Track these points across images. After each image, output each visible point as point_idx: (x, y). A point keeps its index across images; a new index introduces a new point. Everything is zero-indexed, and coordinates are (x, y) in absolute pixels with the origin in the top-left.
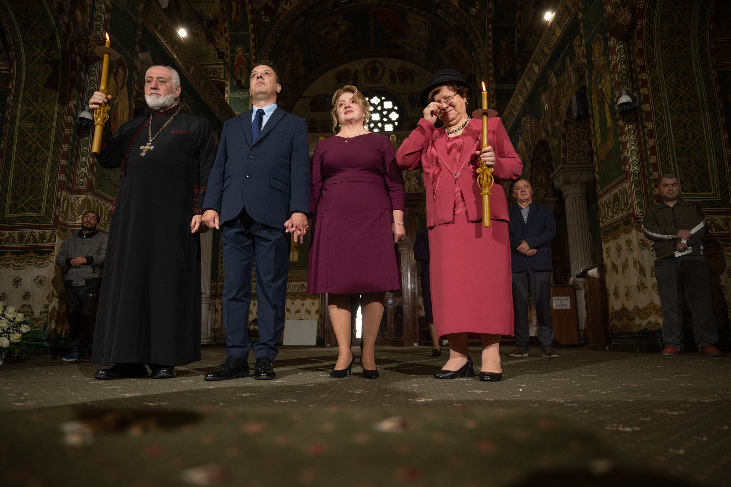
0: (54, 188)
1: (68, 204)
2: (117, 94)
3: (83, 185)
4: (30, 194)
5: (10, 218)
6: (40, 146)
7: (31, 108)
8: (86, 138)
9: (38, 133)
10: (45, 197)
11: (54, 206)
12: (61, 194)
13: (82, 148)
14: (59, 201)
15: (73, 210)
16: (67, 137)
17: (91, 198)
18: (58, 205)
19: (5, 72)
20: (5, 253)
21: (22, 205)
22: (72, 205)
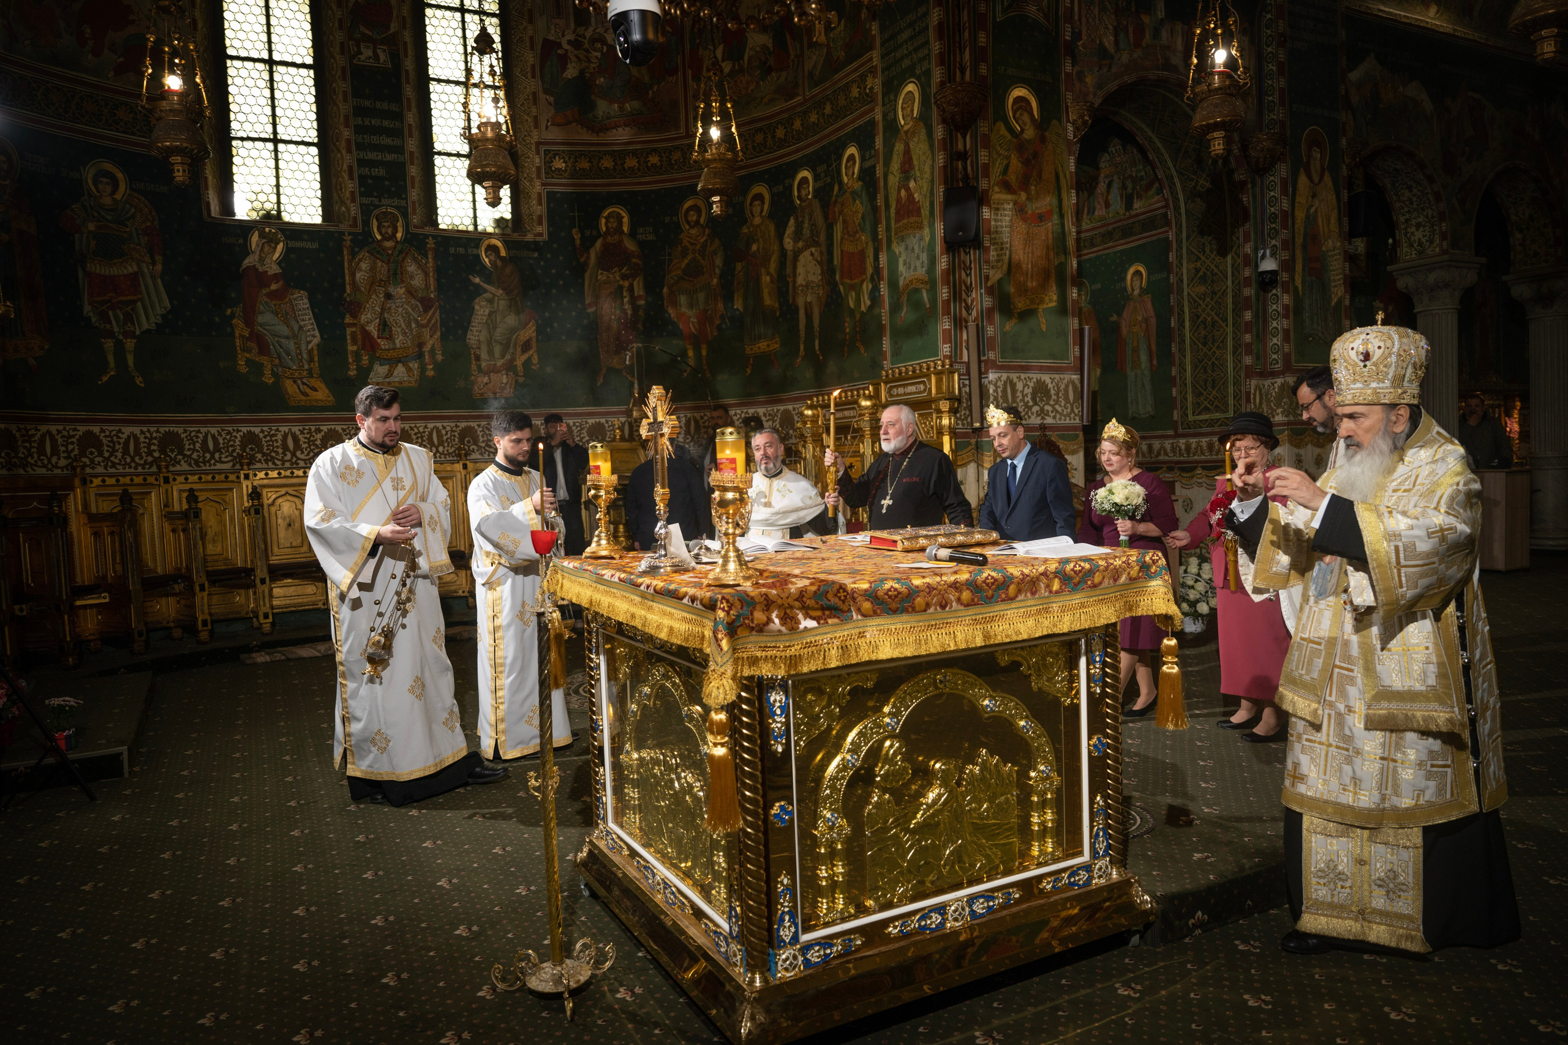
0: (1240, 377)
1: (1261, 395)
2: (1314, 196)
3: (1278, 363)
4: (1213, 388)
6: (1216, 318)
7: (1198, 264)
8: (1274, 291)
9: (1212, 299)
10: (1231, 390)
11: (1243, 401)
12: (1250, 383)
13: (1270, 307)
14: (1248, 394)
15: (1268, 402)
16: (1248, 299)
18: (1248, 401)
19: (1162, 211)
20: (1195, 468)
21: (1206, 403)
22: (1267, 395)
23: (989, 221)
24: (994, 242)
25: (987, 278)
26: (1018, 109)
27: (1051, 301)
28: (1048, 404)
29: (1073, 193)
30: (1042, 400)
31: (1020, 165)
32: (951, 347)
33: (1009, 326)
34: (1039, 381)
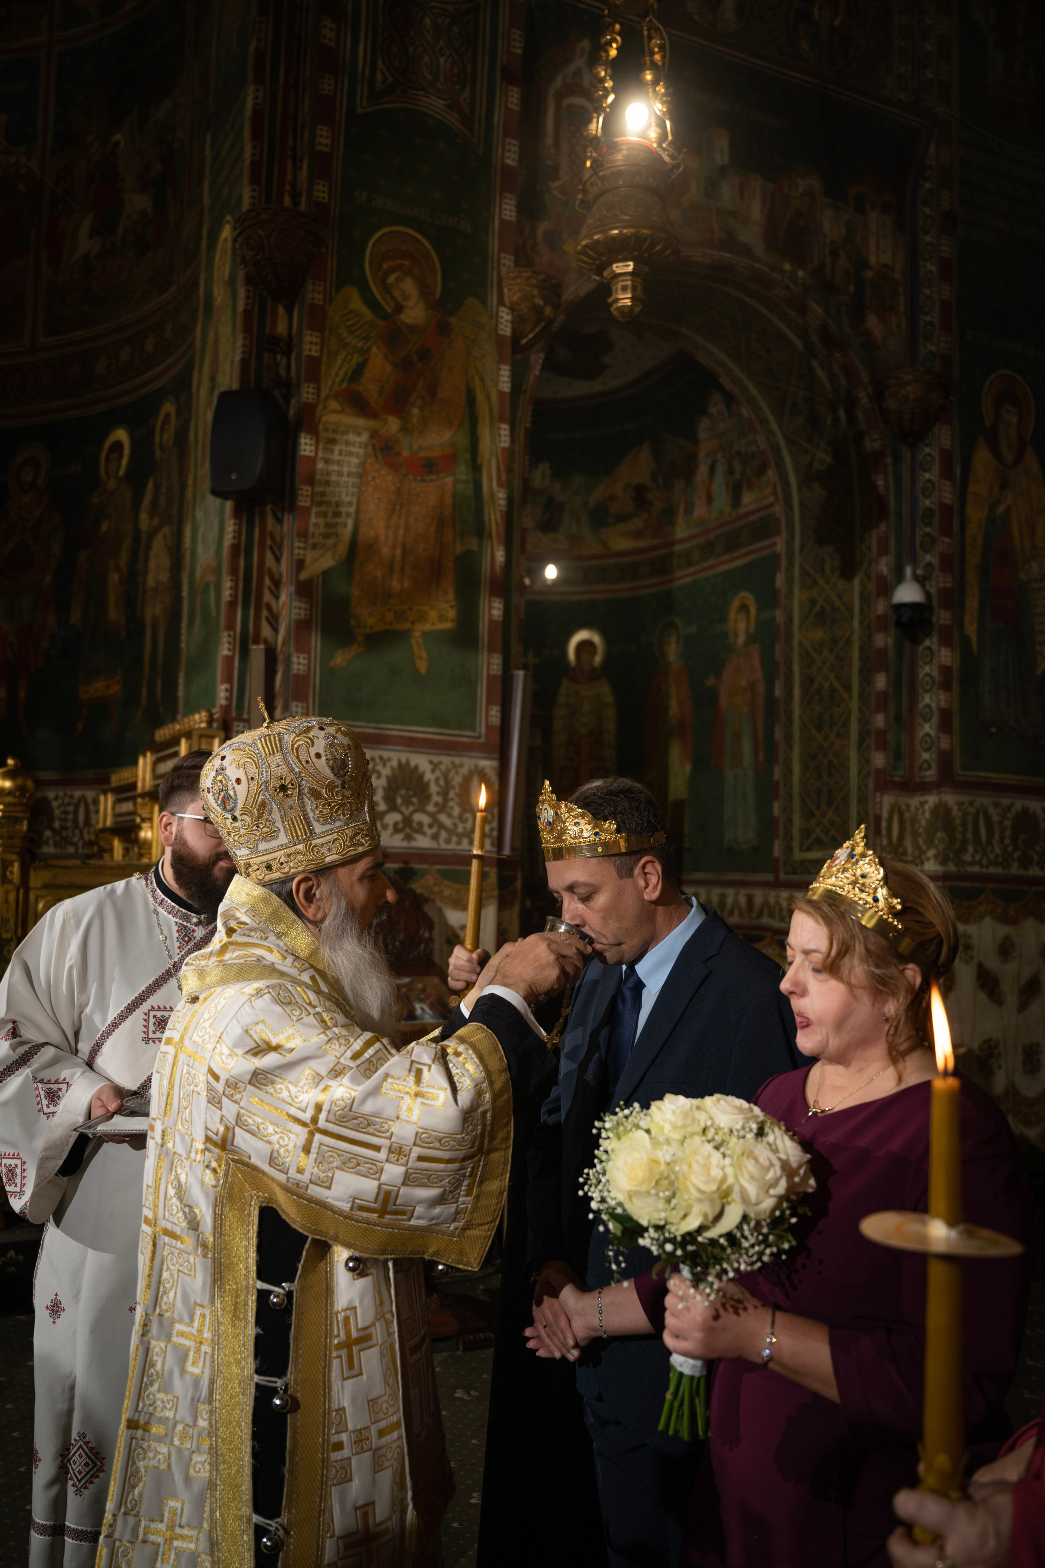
0: (866, 787)
2: (1004, 485)
3: (930, 768)
4: (830, 804)
5: (802, 862)
6: (836, 684)
7: (815, 592)
8: (927, 642)
9: (832, 651)
10: (853, 809)
12: (881, 802)
13: (920, 669)
14: (878, 818)
15: (915, 835)
16: (883, 652)
17: (951, 799)
18: (878, 831)
21: (818, 831)
22: (912, 824)
23: (313, 460)
24: (320, 500)
25: (300, 565)
26: (391, 270)
27: (442, 618)
28: (421, 810)
29: (504, 430)
30: (407, 802)
31: (389, 368)
32: (230, 691)
33: (340, 659)
34: (403, 767)
